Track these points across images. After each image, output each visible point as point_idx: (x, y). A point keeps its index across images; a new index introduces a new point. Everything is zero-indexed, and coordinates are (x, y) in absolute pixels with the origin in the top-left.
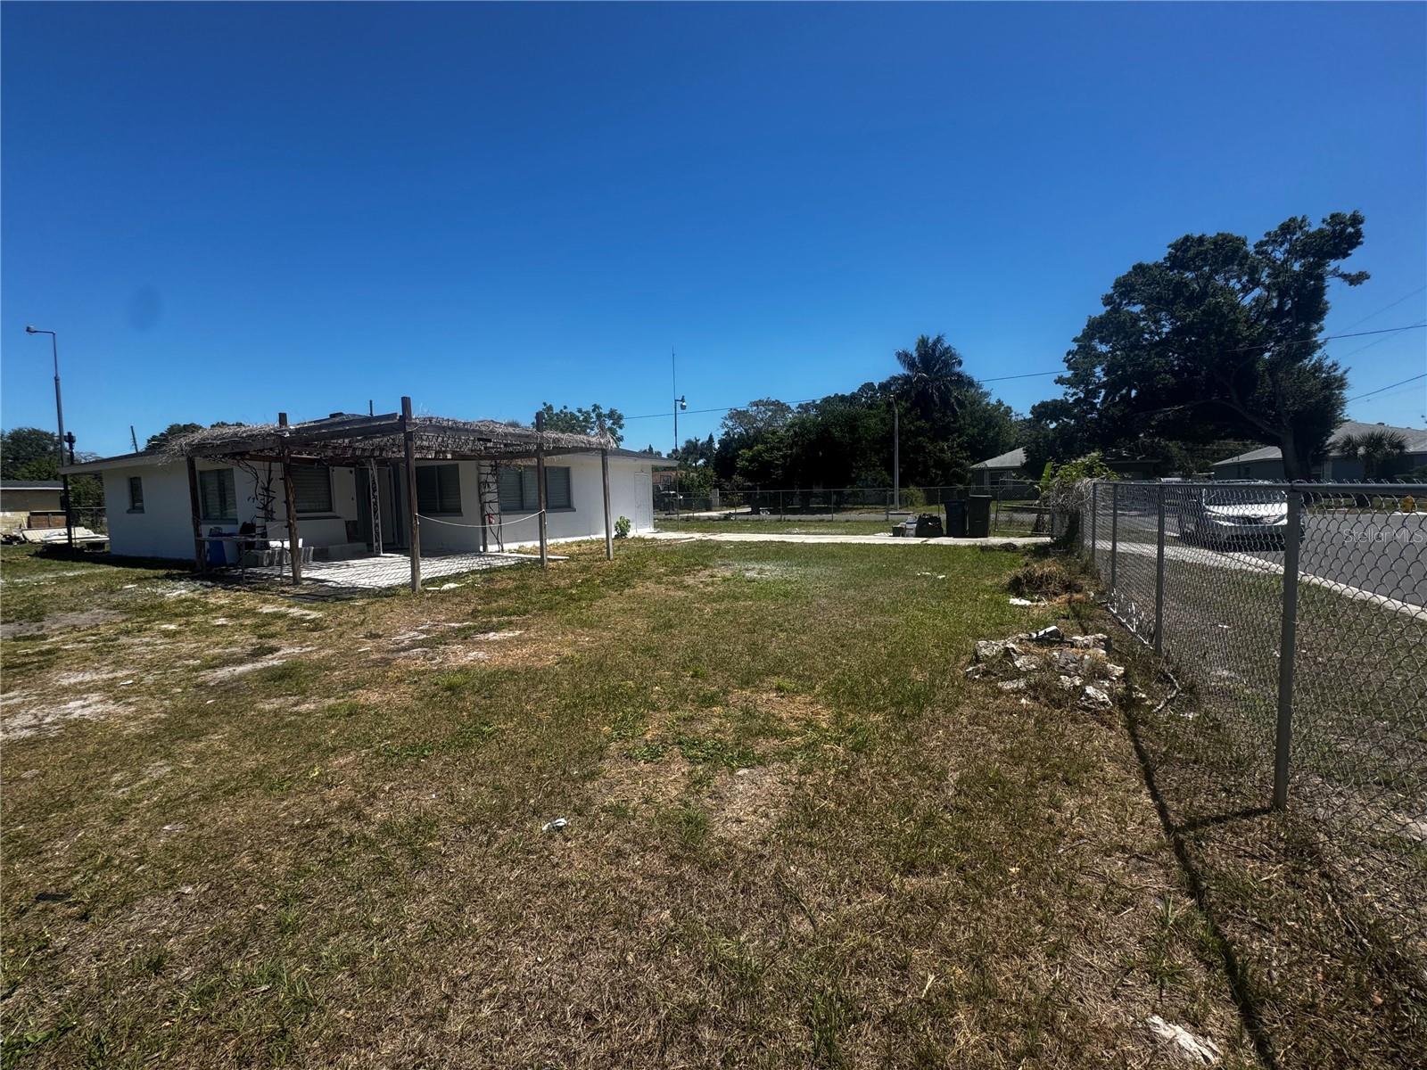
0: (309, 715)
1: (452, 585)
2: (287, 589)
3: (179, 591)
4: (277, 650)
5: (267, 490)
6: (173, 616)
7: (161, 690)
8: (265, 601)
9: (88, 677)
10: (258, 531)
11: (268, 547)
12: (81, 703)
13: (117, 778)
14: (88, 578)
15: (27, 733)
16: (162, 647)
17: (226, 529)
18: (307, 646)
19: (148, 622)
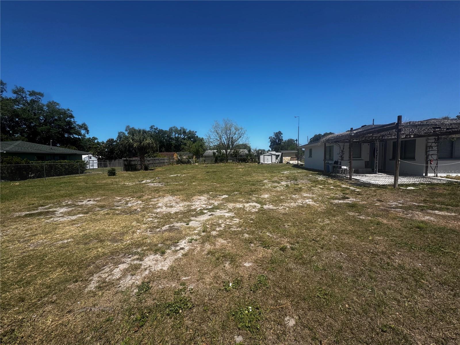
0: (363, 220)
1: (412, 188)
2: (348, 181)
3: (321, 178)
4: (349, 198)
5: (342, 151)
6: (321, 184)
7: (323, 202)
8: (343, 184)
9: (308, 195)
10: (339, 163)
11: (341, 168)
12: (308, 201)
13: (319, 220)
14: (302, 172)
15: (301, 204)
16: (320, 191)
17: (330, 162)
18: (358, 199)
19: (316, 185)
